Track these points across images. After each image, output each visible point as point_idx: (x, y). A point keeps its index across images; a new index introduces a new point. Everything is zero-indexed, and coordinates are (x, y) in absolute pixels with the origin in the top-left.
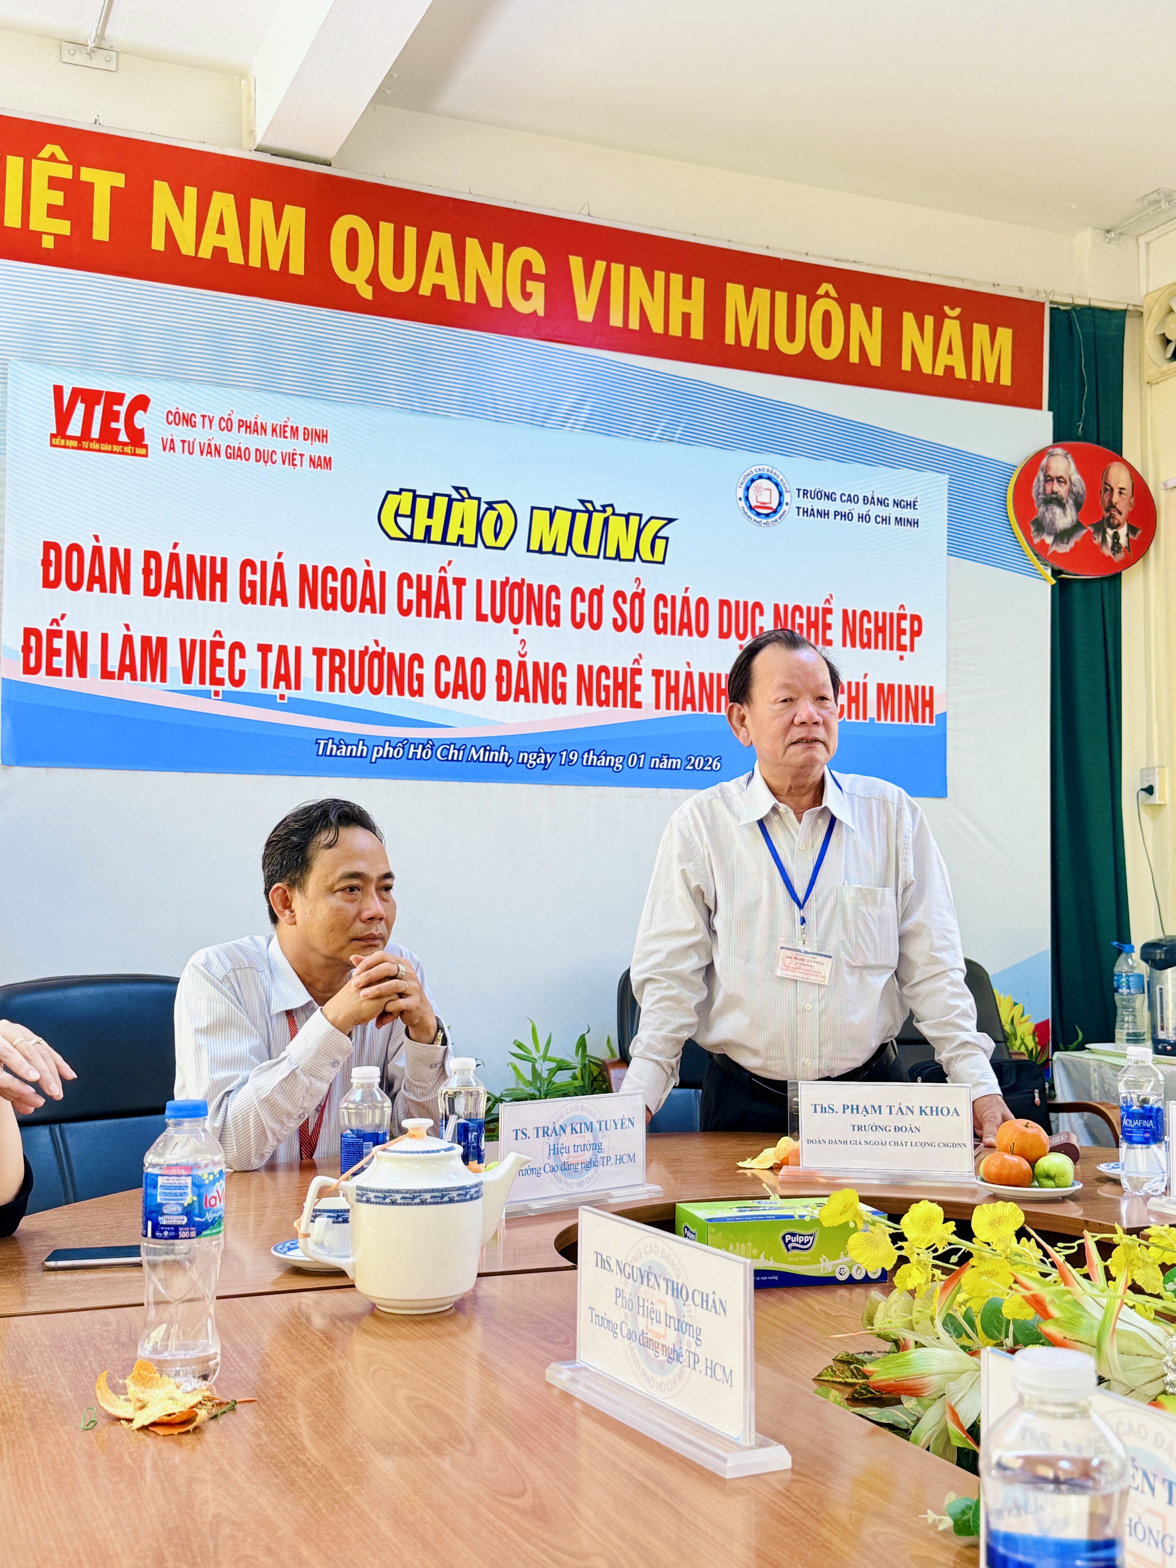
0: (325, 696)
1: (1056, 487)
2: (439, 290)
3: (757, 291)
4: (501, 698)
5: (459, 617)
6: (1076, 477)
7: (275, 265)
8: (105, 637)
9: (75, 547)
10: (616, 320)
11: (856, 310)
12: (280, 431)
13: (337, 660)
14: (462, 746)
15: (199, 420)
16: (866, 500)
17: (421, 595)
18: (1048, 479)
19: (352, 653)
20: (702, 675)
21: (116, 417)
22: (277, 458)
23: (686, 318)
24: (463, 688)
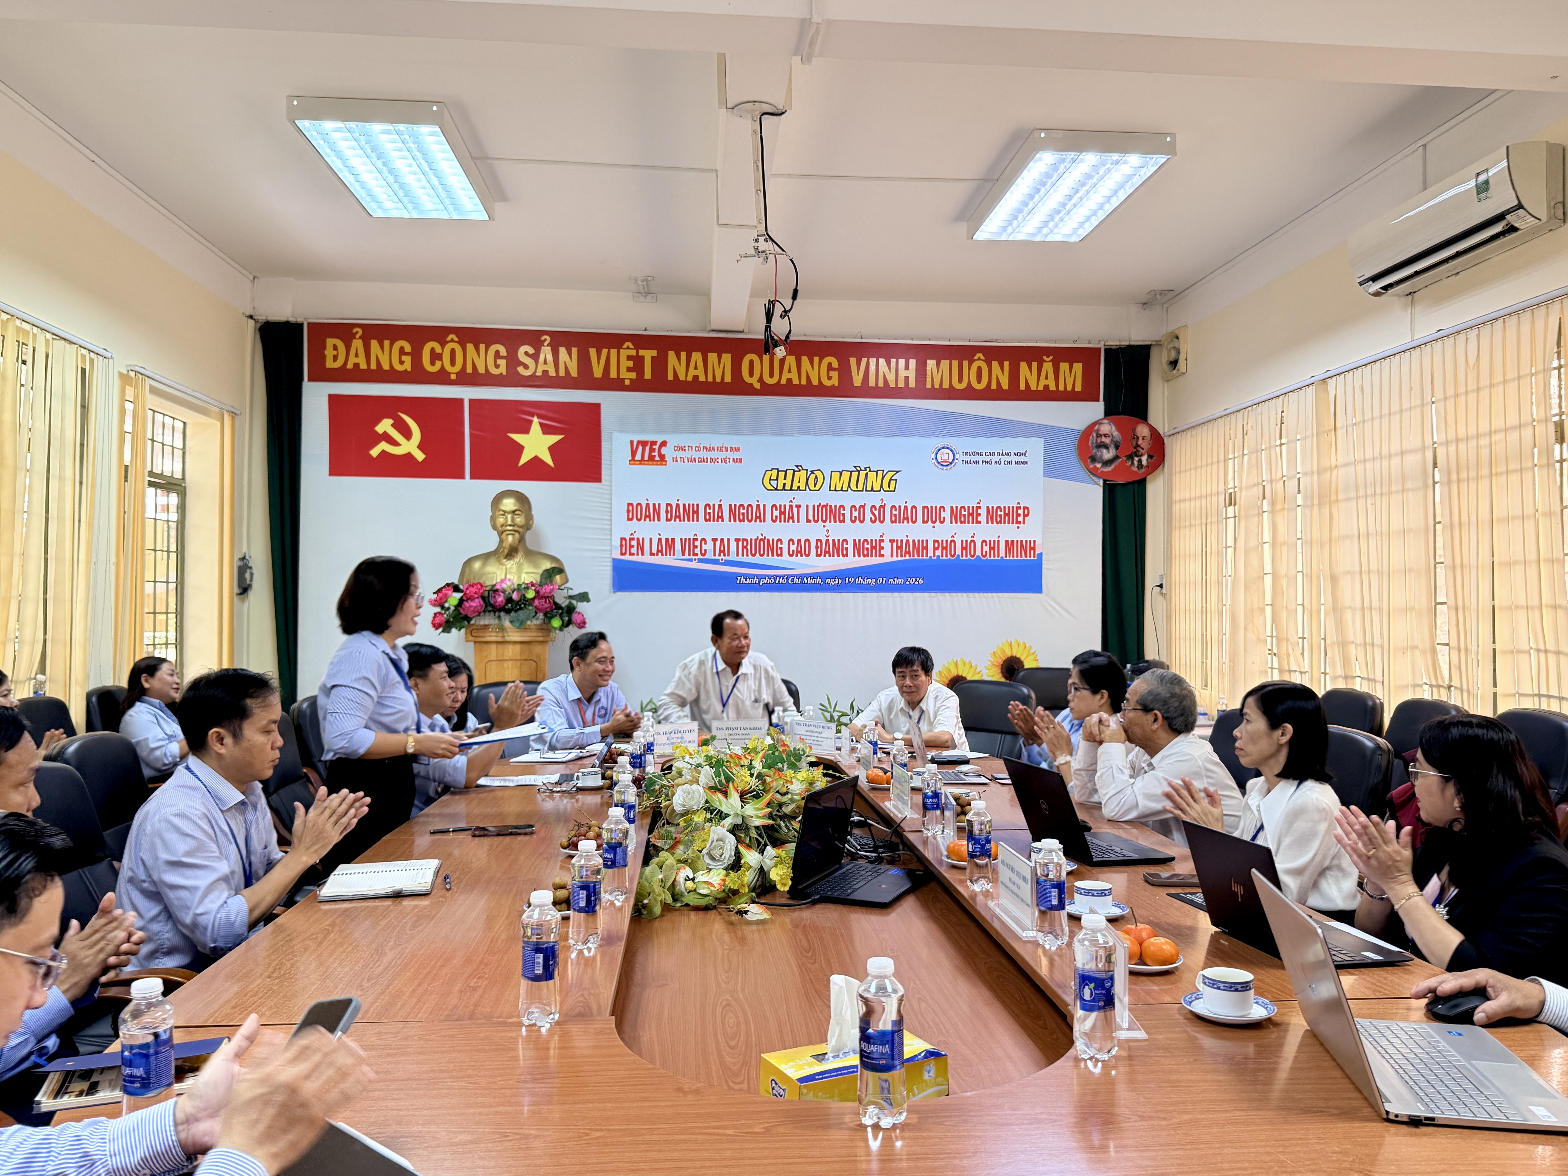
0: (740, 558)
1: (1103, 439)
2: (789, 381)
3: (942, 361)
4: (817, 555)
5: (798, 521)
6: (1116, 433)
7: (718, 380)
8: (651, 539)
9: (639, 504)
10: (872, 383)
11: (995, 364)
12: (720, 449)
13: (745, 543)
14: (801, 577)
15: (687, 448)
16: (999, 454)
17: (781, 513)
18: (1099, 435)
19: (751, 540)
20: (914, 541)
21: (654, 450)
22: (719, 460)
23: (907, 378)
24: (800, 552)
